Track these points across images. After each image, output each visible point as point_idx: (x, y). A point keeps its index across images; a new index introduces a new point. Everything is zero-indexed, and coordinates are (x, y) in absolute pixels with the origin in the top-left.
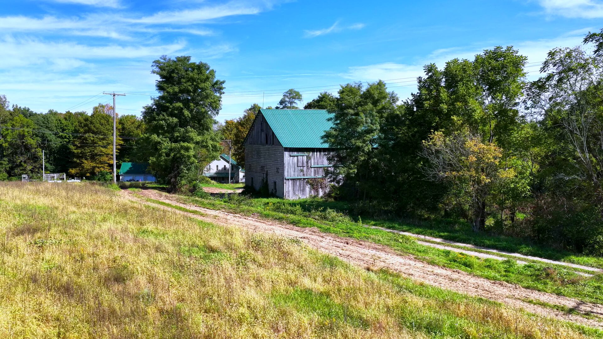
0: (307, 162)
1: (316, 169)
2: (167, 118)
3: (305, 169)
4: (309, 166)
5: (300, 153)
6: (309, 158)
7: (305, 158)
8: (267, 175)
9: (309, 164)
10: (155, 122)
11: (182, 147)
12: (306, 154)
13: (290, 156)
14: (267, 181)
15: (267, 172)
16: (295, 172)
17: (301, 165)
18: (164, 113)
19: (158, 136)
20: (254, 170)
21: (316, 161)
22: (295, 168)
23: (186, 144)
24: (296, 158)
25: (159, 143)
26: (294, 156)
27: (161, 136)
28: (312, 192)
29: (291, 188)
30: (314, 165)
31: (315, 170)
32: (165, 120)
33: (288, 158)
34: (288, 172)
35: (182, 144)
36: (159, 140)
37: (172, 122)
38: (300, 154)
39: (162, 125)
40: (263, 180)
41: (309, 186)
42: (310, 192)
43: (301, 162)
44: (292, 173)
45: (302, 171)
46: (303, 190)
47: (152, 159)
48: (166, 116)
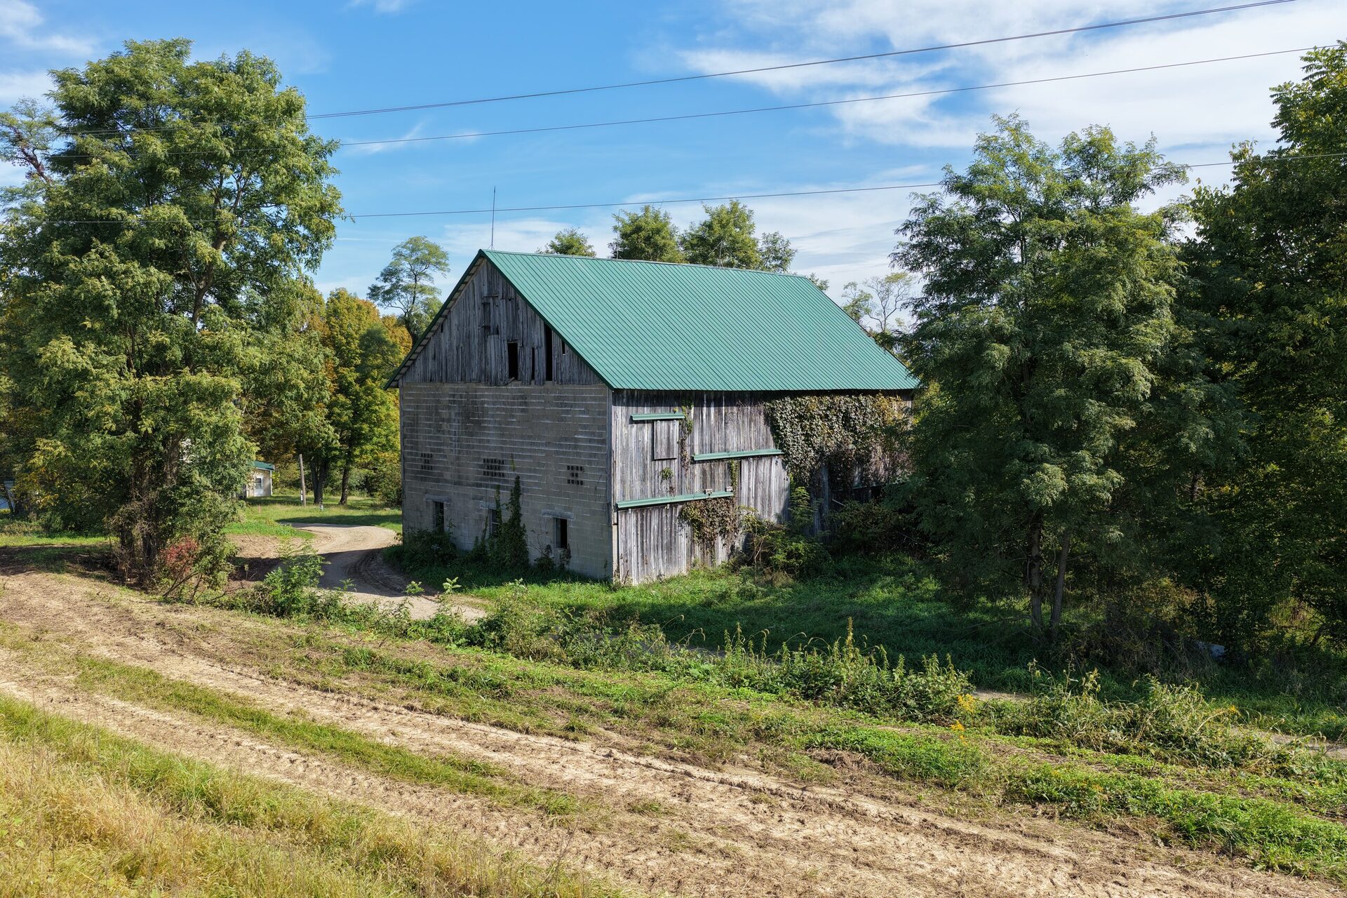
0: (682, 444)
1: (707, 466)
2: (123, 267)
3: (675, 465)
4: (688, 459)
5: (659, 409)
6: (686, 428)
7: (675, 427)
8: (517, 492)
9: (688, 449)
10: (55, 286)
11: (189, 393)
12: (678, 413)
13: (632, 421)
14: (517, 516)
15: (517, 481)
16: (644, 480)
17: (664, 455)
18: (107, 248)
19: (78, 345)
20: (447, 475)
21: (707, 438)
22: (645, 466)
23: (205, 379)
24: (647, 429)
25: (83, 375)
26: (643, 422)
27: (91, 347)
28: (697, 549)
29: (633, 544)
30: (701, 452)
31: (704, 472)
32: (111, 275)
33: (625, 431)
34: (623, 482)
35: (188, 376)
36: (83, 362)
37: (147, 284)
38: (661, 412)
39: (100, 298)
40: (496, 514)
41: (688, 529)
42: (691, 551)
43: (665, 441)
44: (637, 486)
45: (666, 475)
46: (670, 547)
47: (52, 448)
48: (115, 258)
